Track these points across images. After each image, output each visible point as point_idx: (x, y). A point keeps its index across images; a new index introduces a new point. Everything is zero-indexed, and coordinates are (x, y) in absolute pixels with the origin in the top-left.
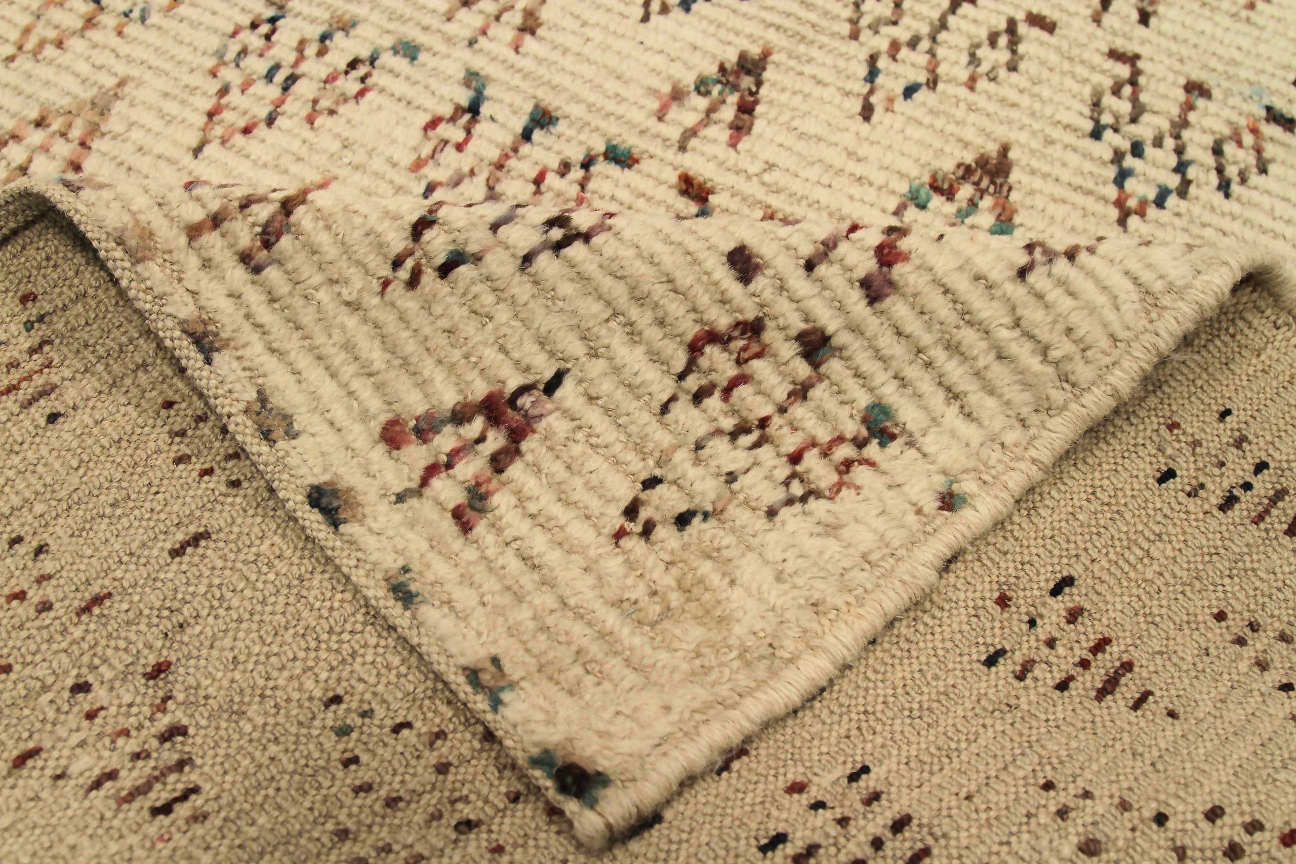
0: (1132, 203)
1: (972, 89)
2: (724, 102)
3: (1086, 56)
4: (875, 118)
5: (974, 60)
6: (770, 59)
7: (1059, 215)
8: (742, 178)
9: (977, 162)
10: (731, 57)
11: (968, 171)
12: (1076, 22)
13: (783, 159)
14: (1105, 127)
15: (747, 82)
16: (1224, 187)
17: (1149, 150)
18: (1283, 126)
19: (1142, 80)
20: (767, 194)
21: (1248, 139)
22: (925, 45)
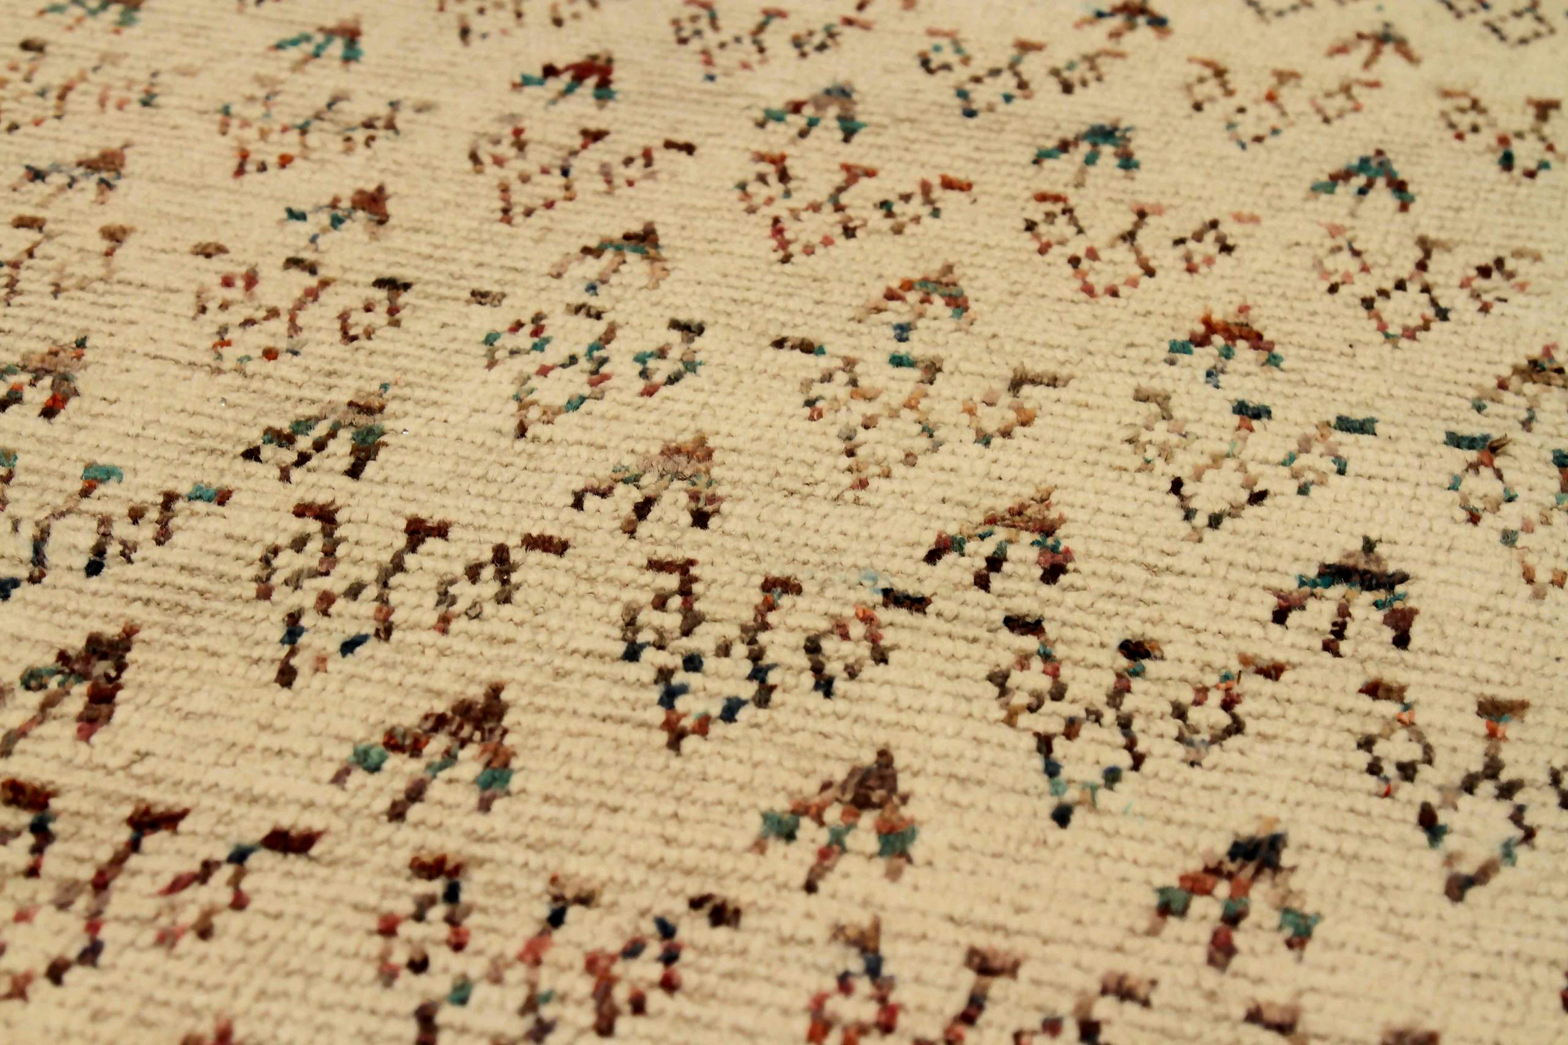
0: (687, 723)
1: (444, 631)
2: (68, 693)
3: (612, 572)
4: (298, 683)
5: (445, 597)
6: (136, 637)
7: (578, 752)
8: (100, 774)
9: (455, 710)
10: (76, 642)
11: (440, 722)
12: (598, 538)
13: (159, 746)
14: (642, 646)
15: (102, 667)
16: (825, 686)
17: (710, 663)
18: (910, 608)
19: (697, 588)
20: (138, 787)
21: (857, 630)
22: (371, 591)
